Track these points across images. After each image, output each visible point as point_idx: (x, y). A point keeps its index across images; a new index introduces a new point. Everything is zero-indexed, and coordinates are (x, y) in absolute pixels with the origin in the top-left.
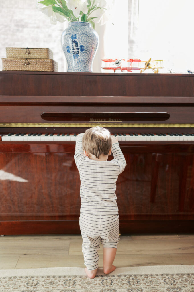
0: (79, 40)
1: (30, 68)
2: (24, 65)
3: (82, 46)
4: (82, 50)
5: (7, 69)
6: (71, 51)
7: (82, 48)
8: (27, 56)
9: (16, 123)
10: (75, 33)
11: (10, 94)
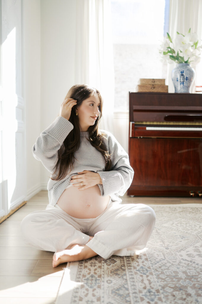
0: (185, 74)
1: (155, 90)
2: (151, 88)
3: (187, 78)
4: (186, 80)
5: (141, 91)
6: (179, 80)
7: (187, 79)
8: (153, 83)
9: (146, 121)
10: (183, 69)
11: (146, 105)
